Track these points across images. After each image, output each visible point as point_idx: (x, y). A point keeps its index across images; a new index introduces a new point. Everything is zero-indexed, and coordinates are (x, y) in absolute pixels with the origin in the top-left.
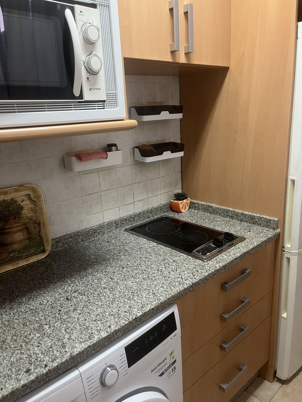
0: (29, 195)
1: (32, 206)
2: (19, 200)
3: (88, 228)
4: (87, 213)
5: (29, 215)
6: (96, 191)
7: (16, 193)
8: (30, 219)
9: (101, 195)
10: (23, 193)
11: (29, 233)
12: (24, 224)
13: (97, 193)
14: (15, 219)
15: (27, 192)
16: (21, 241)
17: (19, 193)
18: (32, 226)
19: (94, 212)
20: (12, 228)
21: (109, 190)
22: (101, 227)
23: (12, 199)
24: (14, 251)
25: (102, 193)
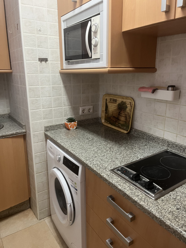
0: (131, 103)
1: (130, 108)
2: (127, 103)
3: (150, 134)
4: (155, 126)
5: (128, 112)
6: (162, 115)
7: (126, 100)
8: (128, 113)
9: (165, 119)
10: (129, 101)
11: (126, 119)
12: (126, 115)
13: (163, 116)
14: (124, 110)
15: (131, 101)
16: (122, 121)
17: (128, 100)
18: (128, 117)
19: (159, 128)
20: (122, 114)
21: (171, 118)
22: (158, 138)
23: (125, 102)
24: (120, 124)
25: (166, 118)
